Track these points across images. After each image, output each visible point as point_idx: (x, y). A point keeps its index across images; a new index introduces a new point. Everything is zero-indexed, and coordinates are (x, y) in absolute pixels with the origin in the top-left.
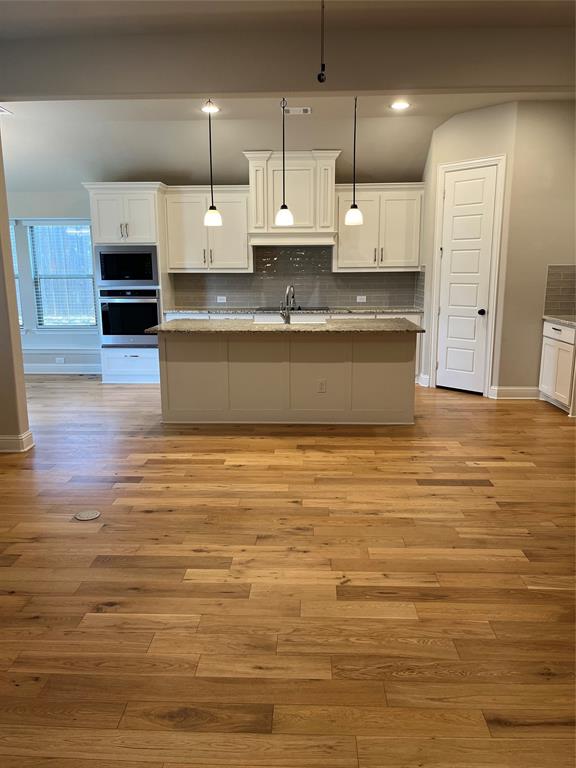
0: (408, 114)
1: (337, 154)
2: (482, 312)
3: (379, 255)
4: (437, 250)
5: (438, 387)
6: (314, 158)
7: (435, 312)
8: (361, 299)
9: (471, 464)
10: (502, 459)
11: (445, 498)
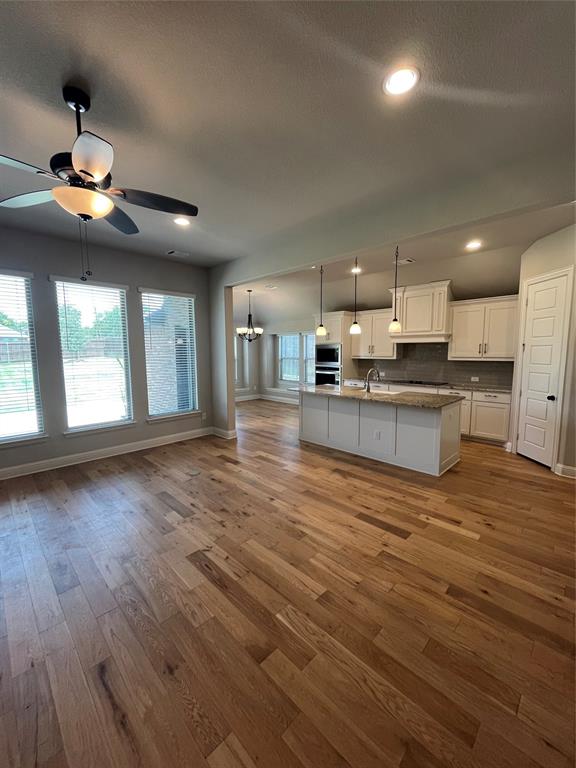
0: (481, 250)
1: (448, 282)
2: (551, 398)
3: (483, 348)
4: (521, 345)
5: (518, 454)
6: (433, 287)
7: (518, 393)
8: (475, 379)
9: (423, 517)
10: (458, 523)
11: (353, 532)
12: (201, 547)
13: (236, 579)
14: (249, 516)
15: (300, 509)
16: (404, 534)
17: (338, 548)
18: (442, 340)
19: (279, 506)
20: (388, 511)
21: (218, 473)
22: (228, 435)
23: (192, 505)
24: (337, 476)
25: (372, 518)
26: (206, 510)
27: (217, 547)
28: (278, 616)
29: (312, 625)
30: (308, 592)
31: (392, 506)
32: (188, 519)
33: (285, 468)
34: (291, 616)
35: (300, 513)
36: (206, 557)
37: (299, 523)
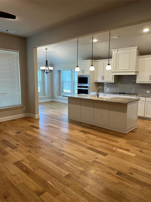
1: (137, 47)
6: (130, 49)
8: (148, 92)
9: (114, 149)
10: (128, 150)
11: (84, 154)
12: (20, 160)
13: (33, 170)
14: (41, 148)
15: (64, 146)
16: (105, 154)
17: (76, 159)
18: (134, 74)
19: (54, 145)
20: (101, 146)
21: (29, 132)
22: (35, 117)
23: (17, 144)
24: (82, 133)
25: (93, 149)
26: (23, 146)
27: (26, 160)
28: (49, 182)
29: (61, 184)
30: (62, 174)
31: (103, 144)
32: (15, 150)
33: (60, 130)
34: (54, 182)
35: (63, 147)
36: (22, 163)
37: (63, 151)
